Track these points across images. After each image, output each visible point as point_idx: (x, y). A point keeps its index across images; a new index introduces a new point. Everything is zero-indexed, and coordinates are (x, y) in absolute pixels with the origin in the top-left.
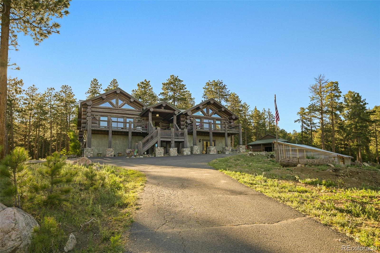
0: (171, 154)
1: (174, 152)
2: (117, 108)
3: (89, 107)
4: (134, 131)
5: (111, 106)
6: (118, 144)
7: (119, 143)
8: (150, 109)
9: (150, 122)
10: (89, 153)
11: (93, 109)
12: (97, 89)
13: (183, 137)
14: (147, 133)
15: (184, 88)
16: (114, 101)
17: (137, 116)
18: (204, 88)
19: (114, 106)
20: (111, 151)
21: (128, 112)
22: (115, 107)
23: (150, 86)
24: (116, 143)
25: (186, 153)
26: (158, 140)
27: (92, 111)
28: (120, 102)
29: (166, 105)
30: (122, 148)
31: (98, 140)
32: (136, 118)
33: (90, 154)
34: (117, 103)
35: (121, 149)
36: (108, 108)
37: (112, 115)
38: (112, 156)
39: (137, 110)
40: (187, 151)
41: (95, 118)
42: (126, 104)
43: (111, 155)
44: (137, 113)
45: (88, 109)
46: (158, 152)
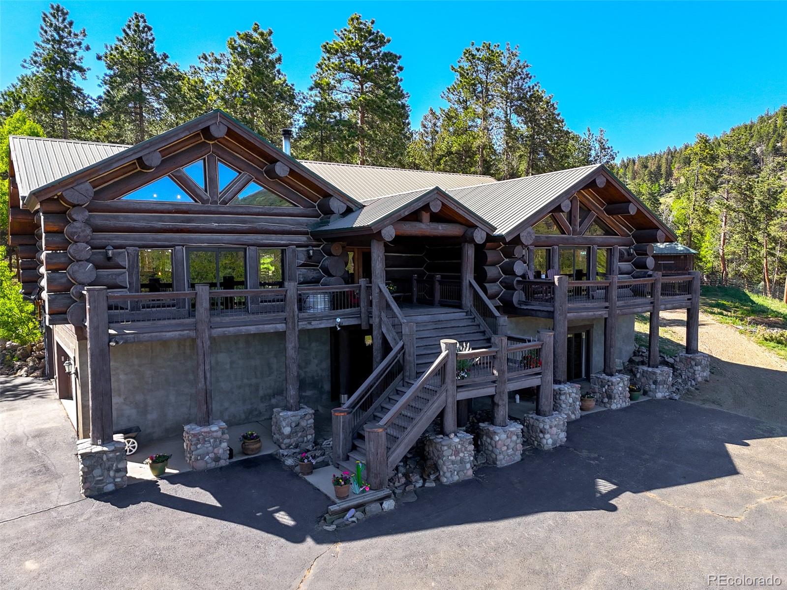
0: (501, 457)
1: (512, 445)
2: (213, 207)
3: (80, 216)
4: (309, 327)
5: (180, 197)
6: (228, 366)
7: (232, 363)
8: (383, 232)
9: (381, 286)
10: (109, 469)
11: (100, 219)
12: (71, 50)
13: (537, 370)
14: (360, 325)
15: (395, 69)
16: (195, 171)
17: (303, 239)
18: (456, 67)
19: (197, 195)
20: (215, 438)
21: (263, 222)
22: (204, 202)
23: (274, 51)
24: (217, 363)
25: (550, 441)
26: (450, 400)
27: (96, 229)
28: (226, 176)
29: (443, 204)
30: (245, 381)
31: (136, 361)
32: (298, 246)
33: (112, 473)
34: (211, 180)
35: (240, 387)
36: (170, 207)
37: (191, 241)
38: (223, 463)
39: (300, 209)
40: (554, 430)
41: (111, 263)
42: (252, 184)
43: (217, 459)
44: (301, 224)
45: (76, 224)
46: (453, 463)
